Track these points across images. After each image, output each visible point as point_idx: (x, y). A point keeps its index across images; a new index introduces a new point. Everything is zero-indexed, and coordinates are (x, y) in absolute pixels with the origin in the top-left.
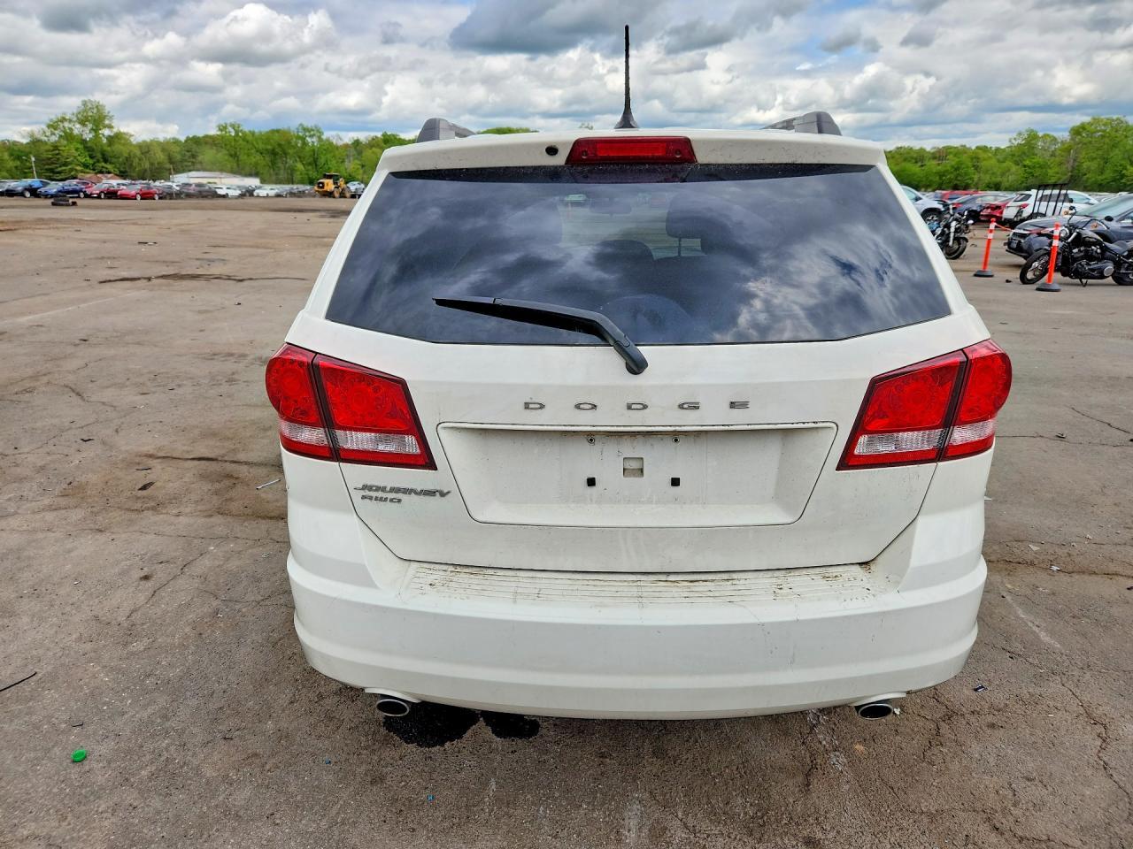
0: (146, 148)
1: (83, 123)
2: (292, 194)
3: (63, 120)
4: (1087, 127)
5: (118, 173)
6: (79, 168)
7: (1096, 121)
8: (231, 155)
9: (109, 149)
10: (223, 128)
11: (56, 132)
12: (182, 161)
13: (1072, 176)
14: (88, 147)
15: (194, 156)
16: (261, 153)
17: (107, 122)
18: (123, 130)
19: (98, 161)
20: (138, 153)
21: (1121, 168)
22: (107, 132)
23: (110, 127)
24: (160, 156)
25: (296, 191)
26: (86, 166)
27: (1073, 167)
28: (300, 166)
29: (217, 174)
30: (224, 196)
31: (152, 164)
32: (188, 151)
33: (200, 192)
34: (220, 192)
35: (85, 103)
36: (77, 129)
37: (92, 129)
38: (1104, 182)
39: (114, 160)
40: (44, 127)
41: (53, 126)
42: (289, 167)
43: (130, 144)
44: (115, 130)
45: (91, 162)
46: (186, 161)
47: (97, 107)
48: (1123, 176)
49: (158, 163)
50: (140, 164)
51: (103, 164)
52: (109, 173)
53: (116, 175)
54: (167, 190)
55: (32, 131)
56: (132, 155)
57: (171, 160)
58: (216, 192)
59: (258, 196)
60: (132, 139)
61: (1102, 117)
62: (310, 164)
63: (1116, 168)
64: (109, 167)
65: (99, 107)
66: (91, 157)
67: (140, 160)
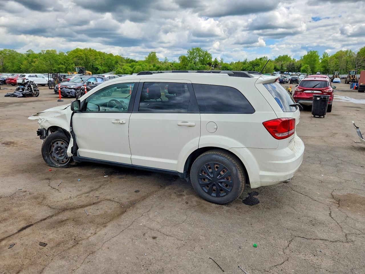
4: (3, 52)
7: (5, 50)
13: (3, 68)
21: (19, 66)
27: (2, 65)
38: (15, 70)
48: (20, 68)
61: (7, 49)
63: (17, 66)
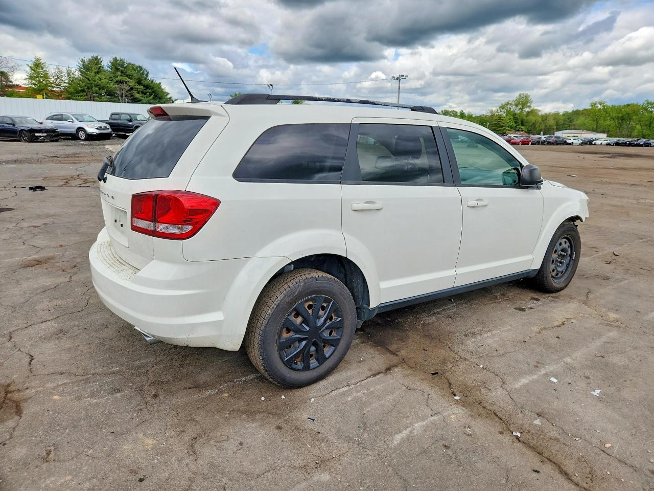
0: (545, 118)
1: (517, 105)
2: (617, 144)
3: (508, 104)
5: (526, 131)
6: (508, 128)
8: (594, 121)
9: (526, 118)
10: (594, 105)
11: (503, 110)
12: (564, 124)
14: (515, 118)
15: (571, 121)
16: (614, 119)
17: (529, 104)
18: (535, 108)
19: (519, 125)
20: (540, 120)
22: (527, 110)
23: (530, 107)
24: (551, 122)
25: (620, 142)
26: (512, 127)
28: (638, 127)
29: (580, 131)
30: (570, 144)
31: (546, 126)
32: (568, 119)
33: (556, 141)
34: (569, 141)
35: (520, 95)
36: (513, 108)
37: (520, 108)
39: (527, 124)
40: (498, 108)
41: (502, 107)
42: (631, 128)
43: (538, 116)
44: (531, 108)
45: (515, 125)
46: (565, 124)
47: (526, 96)
49: (549, 126)
50: (539, 126)
51: (521, 127)
52: (522, 131)
53: (525, 132)
54: (537, 140)
55: (492, 110)
56: (537, 121)
57: (557, 124)
58: (566, 141)
59: (595, 144)
60: (539, 113)
62: (646, 125)
64: (523, 128)
65: (527, 97)
66: (515, 123)
67: (540, 124)
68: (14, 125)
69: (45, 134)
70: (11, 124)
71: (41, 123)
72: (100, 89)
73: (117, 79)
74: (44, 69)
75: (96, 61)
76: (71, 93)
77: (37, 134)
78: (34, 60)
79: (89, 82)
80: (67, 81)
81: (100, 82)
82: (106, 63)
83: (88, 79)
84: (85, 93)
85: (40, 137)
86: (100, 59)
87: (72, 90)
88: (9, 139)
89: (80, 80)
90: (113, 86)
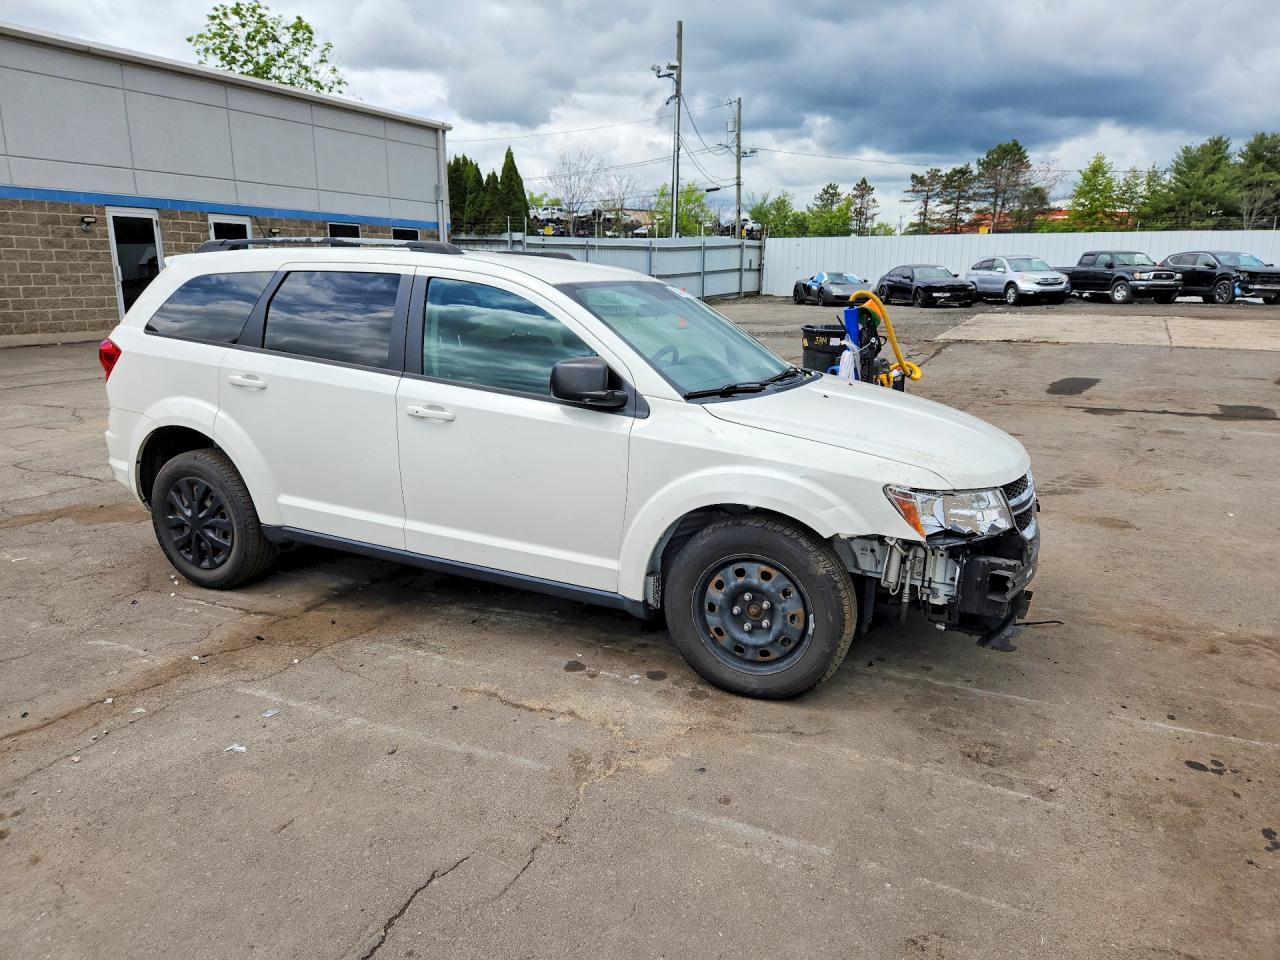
68: (912, 280)
69: (948, 295)
70: (909, 278)
71: (956, 276)
72: (1205, 204)
73: (1251, 178)
74: (1107, 175)
75: (1218, 147)
76: (1145, 217)
77: (935, 295)
78: (1092, 161)
79: (1187, 191)
80: (1144, 193)
81: (1209, 190)
82: (1237, 149)
83: (1188, 187)
84: (1172, 214)
85: (940, 298)
86: (1225, 142)
87: (1147, 210)
88: (904, 301)
89: (1171, 189)
90: (1236, 195)
